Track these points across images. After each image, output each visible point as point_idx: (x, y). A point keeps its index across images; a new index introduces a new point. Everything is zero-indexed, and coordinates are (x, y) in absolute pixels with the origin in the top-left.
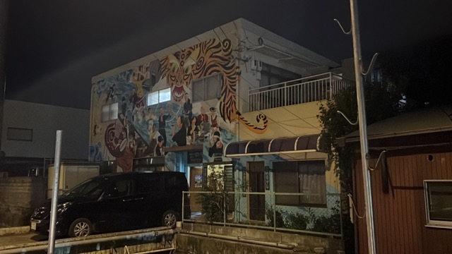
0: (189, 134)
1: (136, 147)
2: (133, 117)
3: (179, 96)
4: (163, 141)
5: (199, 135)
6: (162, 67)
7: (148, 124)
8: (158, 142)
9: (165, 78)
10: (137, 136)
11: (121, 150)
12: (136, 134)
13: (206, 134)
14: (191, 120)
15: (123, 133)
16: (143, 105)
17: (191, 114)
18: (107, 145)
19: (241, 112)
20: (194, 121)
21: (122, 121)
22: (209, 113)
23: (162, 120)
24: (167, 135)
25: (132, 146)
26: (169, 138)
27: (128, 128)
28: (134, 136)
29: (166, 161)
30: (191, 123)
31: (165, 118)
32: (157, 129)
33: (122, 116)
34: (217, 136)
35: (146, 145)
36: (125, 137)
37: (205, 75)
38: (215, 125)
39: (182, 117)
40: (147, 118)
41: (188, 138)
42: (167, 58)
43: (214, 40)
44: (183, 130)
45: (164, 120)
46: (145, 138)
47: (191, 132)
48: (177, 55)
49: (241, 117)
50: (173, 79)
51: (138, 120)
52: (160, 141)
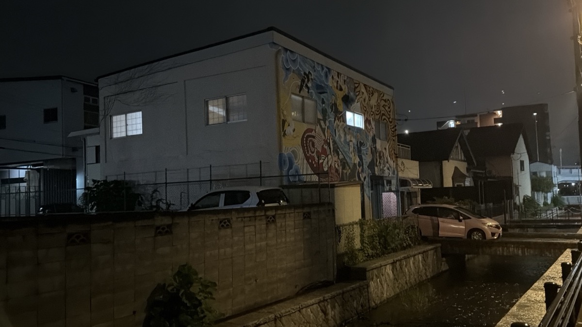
1: (341, 167)
2: (335, 131)
3: (369, 128)
4: (361, 167)
5: (381, 167)
7: (349, 145)
9: (359, 103)
10: (341, 157)
11: (325, 169)
12: (340, 153)
13: (384, 167)
14: (376, 153)
15: (326, 147)
16: (343, 121)
17: (376, 147)
20: (378, 154)
22: (384, 151)
23: (359, 146)
24: (364, 161)
25: (337, 166)
26: (365, 166)
27: (331, 142)
28: (338, 155)
30: (377, 156)
31: (362, 144)
32: (357, 153)
33: (322, 123)
38: (387, 162)
39: (372, 149)
40: (348, 138)
41: (376, 169)
42: (359, 84)
43: (384, 94)
44: (373, 160)
45: (361, 146)
46: (348, 160)
47: (377, 164)
48: (365, 87)
50: (365, 109)
51: (340, 137)
52: (359, 167)
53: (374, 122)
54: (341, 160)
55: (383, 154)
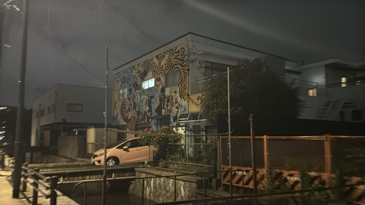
0: (163, 108)
1: (137, 116)
2: (135, 96)
3: (158, 84)
4: (150, 113)
5: (169, 108)
6: (150, 64)
7: (142, 101)
9: (151, 72)
10: (137, 110)
11: (129, 118)
13: (172, 108)
14: (165, 99)
16: (140, 89)
17: (164, 94)
18: (122, 115)
19: (189, 94)
20: (166, 99)
21: (129, 99)
23: (150, 99)
24: (152, 108)
25: (134, 115)
27: (132, 104)
28: (136, 109)
29: (152, 125)
30: (165, 101)
31: (152, 97)
34: (177, 109)
35: (142, 115)
36: (131, 109)
37: (171, 70)
38: (176, 102)
39: (160, 97)
40: (142, 97)
42: (152, 59)
43: (176, 48)
44: (160, 105)
45: (151, 99)
46: (141, 110)
47: (165, 107)
48: (157, 57)
49: (190, 97)
50: (156, 72)
51: (138, 99)
52: (149, 112)
53: (164, 77)
54: (137, 112)
55: (172, 96)
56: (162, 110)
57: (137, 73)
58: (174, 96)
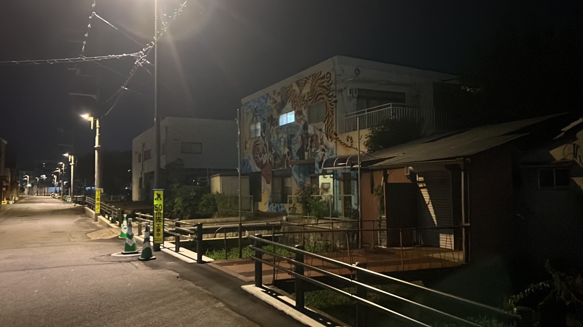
0: (307, 151)
1: (273, 160)
2: (271, 135)
4: (290, 156)
5: (313, 151)
6: (289, 93)
7: (280, 141)
8: (287, 156)
9: (290, 102)
11: (264, 163)
13: (317, 150)
14: (308, 138)
15: (265, 148)
16: (277, 125)
17: (307, 133)
18: (254, 158)
19: (338, 133)
20: (310, 139)
21: (264, 138)
22: (318, 133)
24: (293, 150)
25: (271, 159)
26: (294, 154)
27: (267, 144)
28: (272, 151)
29: (293, 172)
30: (308, 141)
31: (291, 136)
32: (287, 145)
33: (263, 133)
34: (323, 152)
35: (280, 159)
36: (266, 151)
37: (315, 102)
38: (322, 143)
39: (302, 137)
40: (280, 136)
41: (306, 154)
42: (291, 86)
43: (321, 72)
44: (302, 146)
45: (291, 138)
46: (278, 153)
47: (308, 149)
48: (297, 83)
49: (337, 137)
50: (296, 103)
51: (274, 137)
53: (306, 110)
54: (274, 154)
55: (317, 136)
56: (305, 153)
57: (273, 103)
58: (319, 136)
